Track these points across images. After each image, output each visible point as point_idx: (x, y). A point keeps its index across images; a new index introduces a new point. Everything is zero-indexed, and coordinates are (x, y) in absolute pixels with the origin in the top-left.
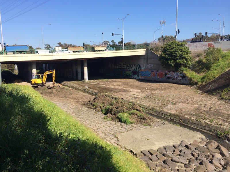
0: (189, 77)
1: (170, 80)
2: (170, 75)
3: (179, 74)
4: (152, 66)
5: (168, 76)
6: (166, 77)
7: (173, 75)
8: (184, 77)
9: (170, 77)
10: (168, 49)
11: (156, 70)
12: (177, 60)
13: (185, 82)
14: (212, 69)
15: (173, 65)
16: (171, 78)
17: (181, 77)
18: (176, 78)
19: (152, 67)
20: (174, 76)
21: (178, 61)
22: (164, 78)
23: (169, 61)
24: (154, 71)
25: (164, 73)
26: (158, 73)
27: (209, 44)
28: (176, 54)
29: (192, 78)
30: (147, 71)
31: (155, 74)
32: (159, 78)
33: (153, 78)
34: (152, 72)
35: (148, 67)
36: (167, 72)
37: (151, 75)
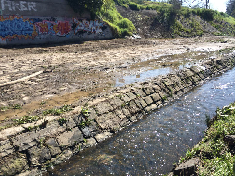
1: (85, 36)
2: (83, 26)
3: (97, 24)
5: (79, 28)
6: (76, 31)
7: (88, 26)
8: (105, 27)
11: (49, 18)
13: (107, 36)
16: (85, 32)
17: (100, 28)
18: (94, 30)
19: (35, 10)
20: (90, 27)
22: (71, 35)
24: (41, 21)
25: (70, 24)
26: (55, 24)
30: (16, 21)
31: (46, 27)
32: (59, 35)
33: (43, 37)
34: (38, 23)
35: (16, 8)
36: (75, 20)
37: (36, 30)
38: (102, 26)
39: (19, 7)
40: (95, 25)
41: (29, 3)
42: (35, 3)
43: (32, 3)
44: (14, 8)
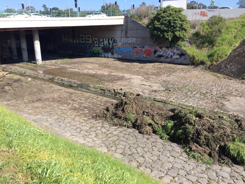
0: (191, 54)
1: (162, 59)
2: (162, 52)
3: (175, 51)
4: (134, 40)
5: (159, 53)
6: (156, 55)
8: (183, 54)
9: (161, 55)
10: (163, 17)
11: (140, 46)
12: (176, 33)
13: (183, 62)
14: (217, 44)
15: (170, 39)
16: (163, 56)
17: (178, 55)
18: (171, 56)
19: (135, 42)
20: (168, 53)
21: (177, 33)
22: (153, 57)
23: (165, 34)
24: (137, 48)
25: (153, 50)
26: (144, 50)
27: (201, 12)
28: (176, 23)
29: (196, 57)
30: (126, 47)
31: (138, 51)
32: (145, 56)
33: (136, 56)
34: (135, 49)
35: (127, 42)
36: (157, 48)
37: (133, 53)
38: (180, 53)
39: (128, 41)
40: (173, 51)
41: (133, 39)
42: (135, 38)
43: (134, 38)
44: (126, 41)
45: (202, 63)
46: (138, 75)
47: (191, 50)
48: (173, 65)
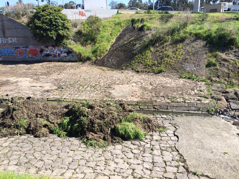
0: (78, 52)
1: (50, 58)
2: (49, 51)
3: (62, 49)
4: (15, 40)
5: (45, 52)
6: (43, 55)
7: (54, 51)
8: (70, 52)
9: (48, 54)
10: (43, 16)
11: (24, 46)
12: (59, 31)
13: (72, 59)
14: (98, 41)
15: (55, 38)
16: (51, 55)
17: (65, 52)
18: (59, 54)
19: (16, 42)
20: (55, 51)
21: (61, 32)
22: (39, 57)
23: (49, 32)
24: (19, 48)
25: (38, 50)
26: (28, 50)
27: (80, 12)
28: (58, 22)
29: (82, 54)
30: (6, 48)
31: (22, 52)
32: (31, 57)
33: (20, 57)
34: (17, 49)
35: (7, 42)
36: (42, 47)
37: (16, 53)
38: (67, 51)
39: (8, 41)
40: (60, 50)
41: (13, 38)
42: (16, 38)
43: (15, 38)
44: (5, 41)
45: (89, 59)
46: (26, 77)
47: (77, 48)
48: (62, 63)
